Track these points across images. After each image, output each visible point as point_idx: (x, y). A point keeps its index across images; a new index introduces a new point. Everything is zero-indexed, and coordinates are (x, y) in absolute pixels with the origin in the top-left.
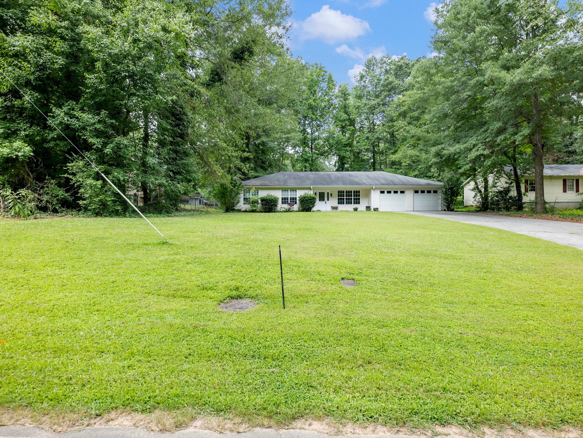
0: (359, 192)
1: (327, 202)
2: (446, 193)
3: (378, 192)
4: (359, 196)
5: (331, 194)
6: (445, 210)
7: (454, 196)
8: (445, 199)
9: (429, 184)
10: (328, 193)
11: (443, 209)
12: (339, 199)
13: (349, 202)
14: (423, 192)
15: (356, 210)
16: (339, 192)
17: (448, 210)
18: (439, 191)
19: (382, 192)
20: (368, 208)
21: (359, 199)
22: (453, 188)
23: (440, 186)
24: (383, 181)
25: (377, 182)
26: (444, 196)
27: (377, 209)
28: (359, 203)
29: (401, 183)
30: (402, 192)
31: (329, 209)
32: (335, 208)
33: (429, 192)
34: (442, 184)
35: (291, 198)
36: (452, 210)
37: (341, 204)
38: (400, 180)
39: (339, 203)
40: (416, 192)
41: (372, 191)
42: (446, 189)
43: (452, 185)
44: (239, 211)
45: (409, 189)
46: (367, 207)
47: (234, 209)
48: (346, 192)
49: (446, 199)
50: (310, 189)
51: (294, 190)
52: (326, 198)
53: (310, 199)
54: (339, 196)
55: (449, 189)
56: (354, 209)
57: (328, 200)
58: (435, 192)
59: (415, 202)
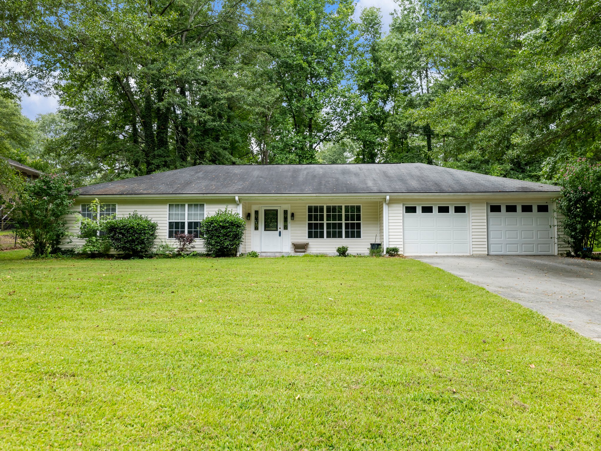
0: (358, 208)
1: (284, 232)
2: (568, 211)
3: (400, 209)
4: (359, 218)
5: (293, 215)
6: (569, 255)
7: (591, 218)
8: (567, 226)
9: (525, 191)
10: (286, 212)
11: (564, 250)
12: (310, 225)
13: (335, 233)
14: (511, 209)
15: (342, 252)
16: (310, 209)
17: (578, 256)
18: (553, 207)
19: (411, 210)
20: (376, 248)
21: (359, 226)
22: (585, 199)
23: (555, 195)
24: (414, 184)
25: (398, 186)
26: (564, 218)
27: (396, 250)
28: (359, 236)
29: (456, 187)
30: (460, 210)
31: (288, 249)
32: (300, 248)
33: (527, 209)
34: (558, 188)
35: (190, 224)
36: (587, 254)
37: (316, 237)
38: (458, 182)
39: (310, 236)
40: (495, 209)
41: (385, 208)
42: (570, 200)
43: (584, 190)
44: (71, 254)
45: (477, 202)
46: (373, 245)
47: (59, 249)
48: (328, 209)
49: (570, 227)
50: (232, 201)
51: (198, 204)
52: (281, 224)
53: (223, 227)
54: (310, 218)
55: (576, 202)
56: (339, 250)
57: (286, 228)
58: (543, 209)
59: (491, 234)
